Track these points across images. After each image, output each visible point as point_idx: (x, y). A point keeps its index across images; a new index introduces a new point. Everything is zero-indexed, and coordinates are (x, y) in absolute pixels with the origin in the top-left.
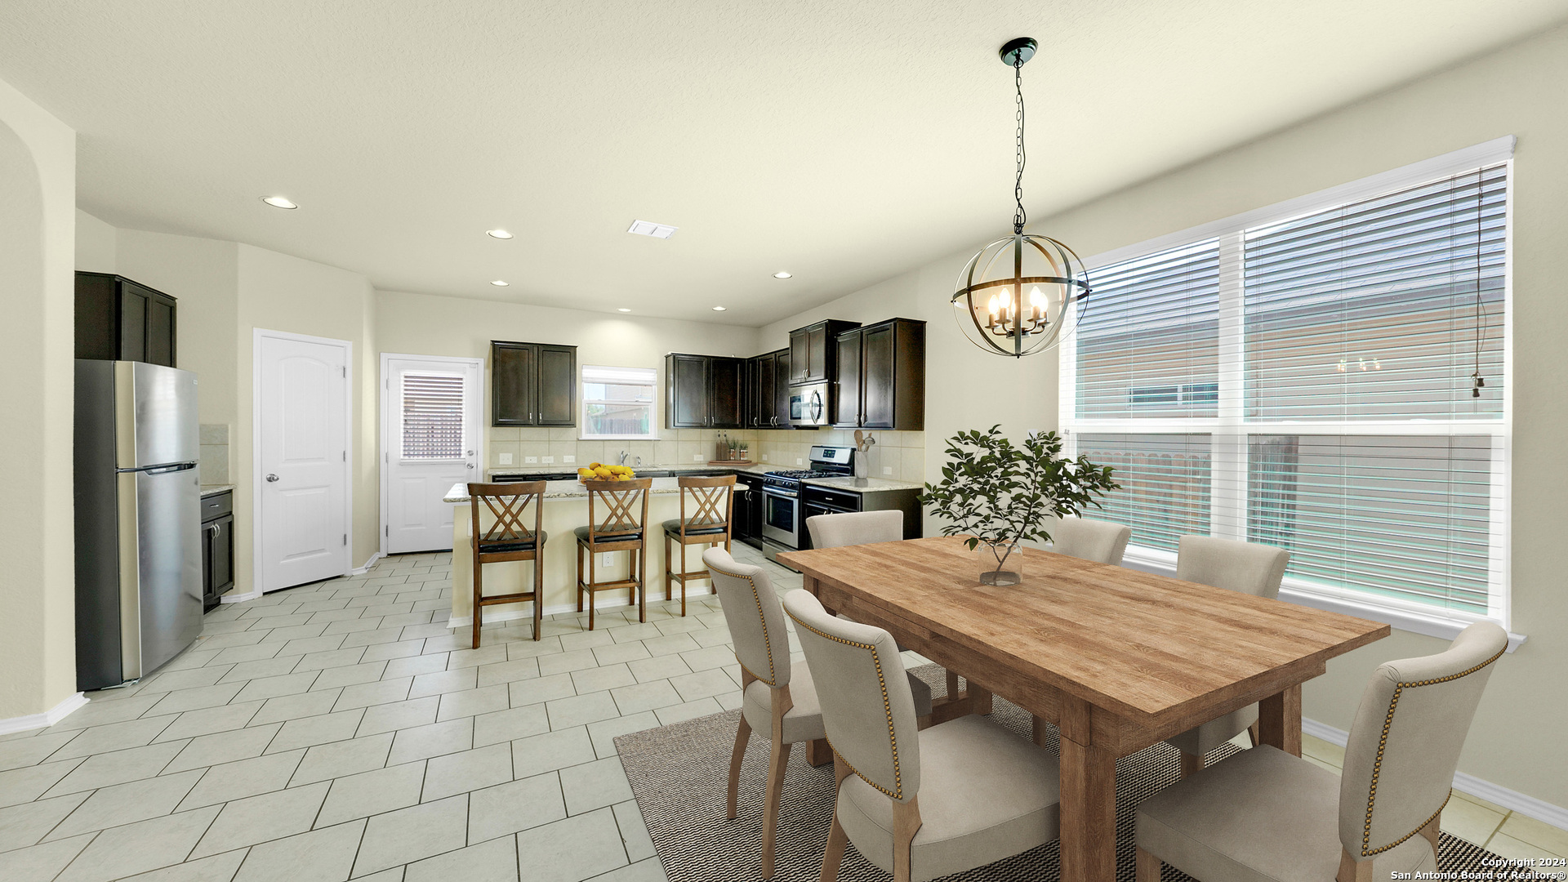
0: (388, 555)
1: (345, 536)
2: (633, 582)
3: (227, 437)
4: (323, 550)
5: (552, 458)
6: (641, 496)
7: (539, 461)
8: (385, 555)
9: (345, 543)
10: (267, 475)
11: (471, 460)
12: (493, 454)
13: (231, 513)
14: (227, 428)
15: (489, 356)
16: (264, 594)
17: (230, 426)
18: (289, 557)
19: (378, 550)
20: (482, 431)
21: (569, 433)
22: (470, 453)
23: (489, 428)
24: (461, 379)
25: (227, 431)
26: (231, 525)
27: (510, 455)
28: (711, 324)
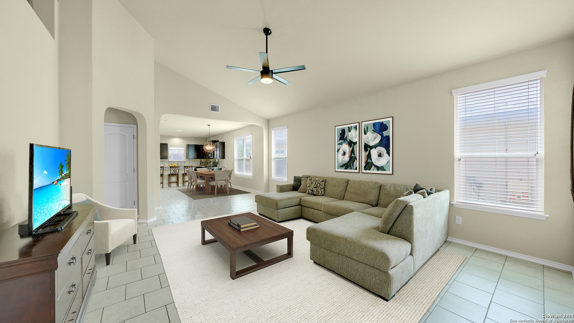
2: (177, 183)
6: (178, 169)
21: (166, 160)
28: (196, 138)
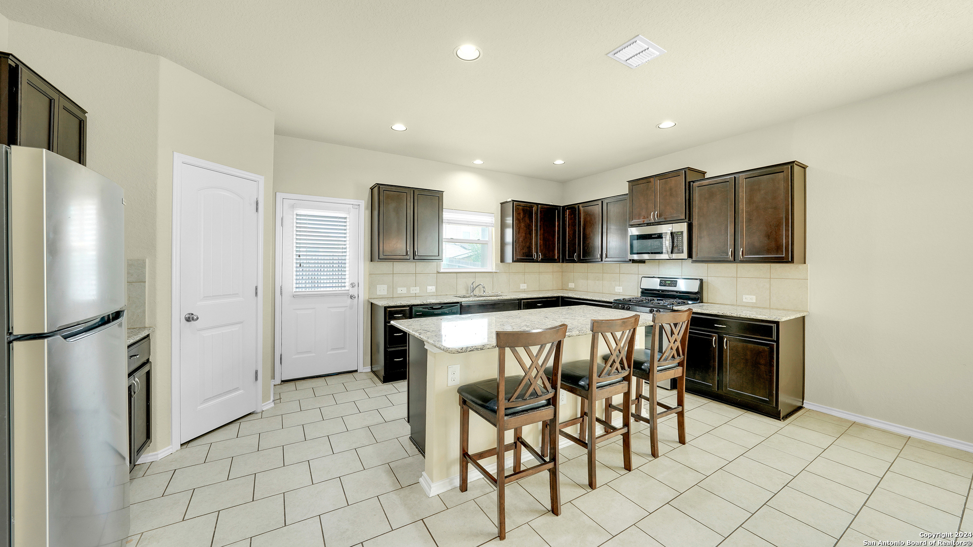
0: (282, 381)
1: (256, 372)
3: (144, 274)
4: (237, 389)
5: (418, 288)
7: (408, 290)
8: (279, 382)
9: (256, 379)
10: (185, 314)
11: (354, 292)
12: (372, 286)
13: (148, 361)
14: (145, 263)
15: (368, 200)
16: (182, 445)
17: (147, 261)
18: (206, 400)
19: (273, 377)
20: (363, 266)
21: (431, 267)
22: (353, 285)
23: (368, 262)
24: (346, 218)
25: (144, 266)
26: (148, 374)
27: (385, 287)
28: (532, 178)
